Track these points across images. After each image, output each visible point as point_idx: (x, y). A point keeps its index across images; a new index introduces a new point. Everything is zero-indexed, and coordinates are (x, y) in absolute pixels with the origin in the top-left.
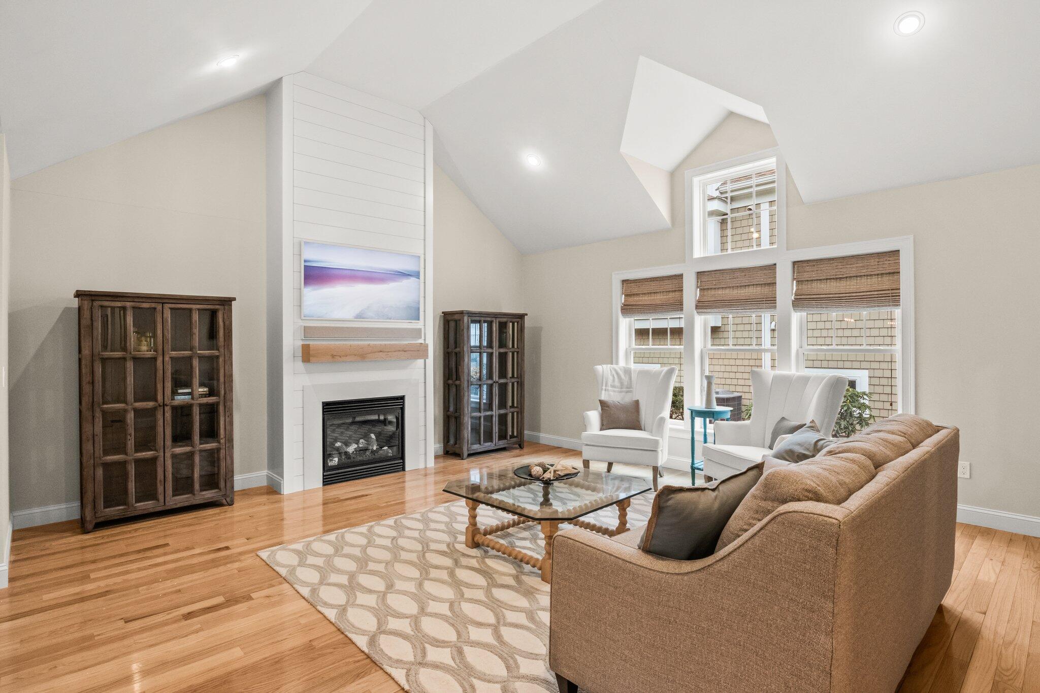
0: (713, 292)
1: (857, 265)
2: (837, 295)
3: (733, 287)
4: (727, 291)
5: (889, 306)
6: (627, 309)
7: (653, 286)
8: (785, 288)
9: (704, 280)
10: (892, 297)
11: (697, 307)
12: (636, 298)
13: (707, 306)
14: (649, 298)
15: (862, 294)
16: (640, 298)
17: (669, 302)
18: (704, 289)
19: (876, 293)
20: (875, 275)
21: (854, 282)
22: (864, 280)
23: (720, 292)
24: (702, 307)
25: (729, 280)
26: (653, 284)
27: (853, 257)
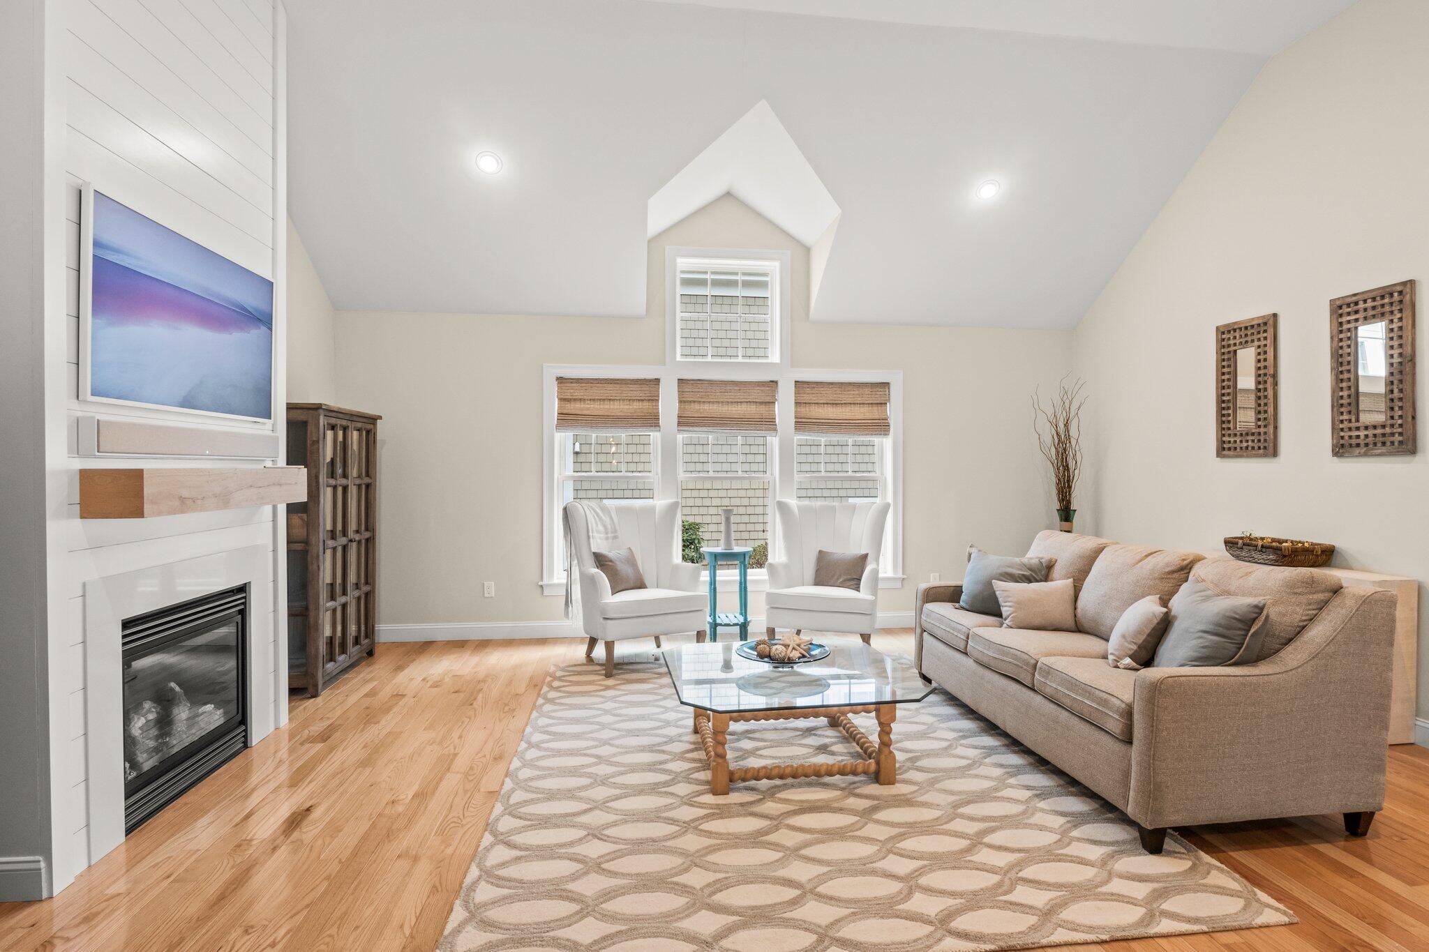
0: (697, 406)
1: (853, 393)
2: (836, 421)
3: (722, 402)
4: (715, 407)
5: (881, 434)
6: (565, 419)
7: (611, 390)
8: (784, 409)
9: (686, 390)
10: (881, 427)
11: (679, 424)
12: (578, 405)
13: (693, 423)
14: (601, 407)
15: (857, 421)
16: (587, 406)
17: (635, 415)
18: (684, 402)
19: (869, 421)
20: (866, 404)
21: (848, 409)
22: (857, 408)
23: (706, 407)
24: (687, 424)
25: (719, 394)
26: (610, 387)
27: (849, 384)
